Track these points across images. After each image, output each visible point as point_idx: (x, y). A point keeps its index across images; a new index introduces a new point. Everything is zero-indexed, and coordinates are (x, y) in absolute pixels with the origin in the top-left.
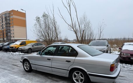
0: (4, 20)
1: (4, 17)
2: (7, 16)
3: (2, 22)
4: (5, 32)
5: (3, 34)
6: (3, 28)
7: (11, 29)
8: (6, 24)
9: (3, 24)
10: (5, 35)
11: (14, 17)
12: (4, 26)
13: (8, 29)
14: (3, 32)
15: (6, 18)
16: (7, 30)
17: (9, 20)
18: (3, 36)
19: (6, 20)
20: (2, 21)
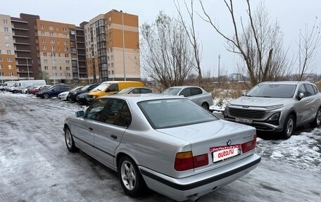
0: (95, 36)
1: (94, 29)
2: (100, 25)
3: (92, 41)
4: (96, 61)
5: (94, 66)
6: (93, 52)
7: (109, 54)
8: (99, 43)
9: (92, 45)
10: (97, 68)
11: (114, 26)
12: (96, 50)
13: (102, 55)
14: (94, 62)
15: (98, 30)
16: (101, 57)
17: (104, 34)
18: (94, 72)
19: (99, 35)
20: (92, 38)
